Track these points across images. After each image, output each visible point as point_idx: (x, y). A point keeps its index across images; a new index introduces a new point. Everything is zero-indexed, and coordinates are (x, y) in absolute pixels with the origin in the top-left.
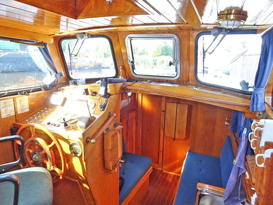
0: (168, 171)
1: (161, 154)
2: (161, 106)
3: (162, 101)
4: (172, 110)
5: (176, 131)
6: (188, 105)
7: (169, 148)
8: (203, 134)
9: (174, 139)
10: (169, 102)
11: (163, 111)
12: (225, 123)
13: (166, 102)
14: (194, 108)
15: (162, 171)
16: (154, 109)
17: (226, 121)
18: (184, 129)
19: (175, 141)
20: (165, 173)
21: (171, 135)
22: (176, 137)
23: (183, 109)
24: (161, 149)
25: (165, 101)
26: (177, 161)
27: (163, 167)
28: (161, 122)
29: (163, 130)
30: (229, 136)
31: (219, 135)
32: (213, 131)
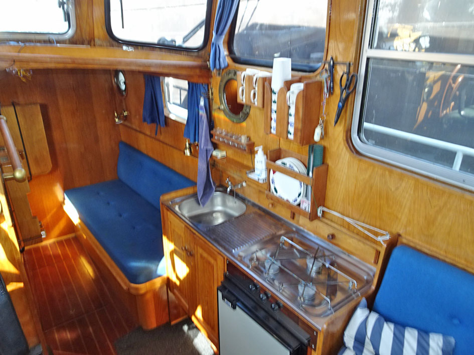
6: (39, 107)
8: (82, 151)
9: (30, 179)
17: (117, 117)
19: (32, 182)
23: (31, 116)
30: (122, 142)
31: (106, 144)
32: (97, 140)
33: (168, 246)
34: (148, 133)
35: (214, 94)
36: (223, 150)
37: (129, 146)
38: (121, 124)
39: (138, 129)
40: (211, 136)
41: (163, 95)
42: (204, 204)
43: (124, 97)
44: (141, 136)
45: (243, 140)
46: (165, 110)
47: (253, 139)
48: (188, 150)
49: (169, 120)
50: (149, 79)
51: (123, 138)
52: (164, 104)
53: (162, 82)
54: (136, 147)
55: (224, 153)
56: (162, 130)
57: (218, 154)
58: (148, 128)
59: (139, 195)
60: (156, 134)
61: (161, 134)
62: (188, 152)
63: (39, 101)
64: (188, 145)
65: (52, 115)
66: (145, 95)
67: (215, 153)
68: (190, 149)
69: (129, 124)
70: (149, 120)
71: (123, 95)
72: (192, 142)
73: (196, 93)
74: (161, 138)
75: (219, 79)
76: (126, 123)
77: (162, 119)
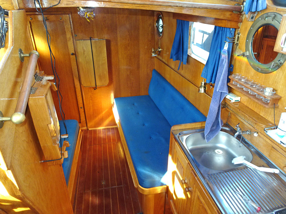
0: (95, 127)
1: (82, 110)
2: (68, 48)
3: (68, 39)
4: (85, 49)
5: (96, 78)
6: (105, 40)
7: (91, 101)
8: (128, 73)
9: (95, 88)
10: (79, 40)
11: (73, 54)
12: (152, 55)
13: (75, 40)
14: (112, 43)
15: (88, 129)
16: (57, 53)
17: (153, 52)
18: (105, 73)
19: (97, 90)
20: (92, 130)
21: (90, 83)
22: (97, 85)
23: (100, 47)
24: (81, 105)
25: (72, 39)
26: (103, 113)
27: (88, 125)
28: (73, 70)
29: (78, 80)
30: (155, 70)
31: (144, 71)
32: (138, 67)
33: (172, 165)
34: (173, 67)
35: (240, 40)
36: (238, 96)
37: (159, 74)
38: (155, 57)
39: (166, 62)
40: (229, 80)
41: (190, 37)
42: (208, 139)
43: (160, 37)
44: (168, 68)
45: (268, 92)
46: (189, 50)
47: (280, 93)
48: (203, 88)
49: (191, 59)
50: (180, 23)
51: (156, 68)
52: (189, 45)
53: (190, 26)
54: (163, 75)
55: (238, 99)
56: (184, 66)
57: (232, 98)
58: (173, 63)
59: (159, 111)
60: (179, 69)
61: (182, 69)
62: (202, 90)
63: (106, 38)
64: (203, 85)
65: (113, 48)
66: (175, 37)
67: (228, 97)
68: (205, 87)
69: (161, 58)
70: (174, 57)
71: (160, 36)
72: (208, 82)
73: (222, 37)
74: (182, 72)
75: (250, 24)
76: (159, 57)
77: (185, 57)
